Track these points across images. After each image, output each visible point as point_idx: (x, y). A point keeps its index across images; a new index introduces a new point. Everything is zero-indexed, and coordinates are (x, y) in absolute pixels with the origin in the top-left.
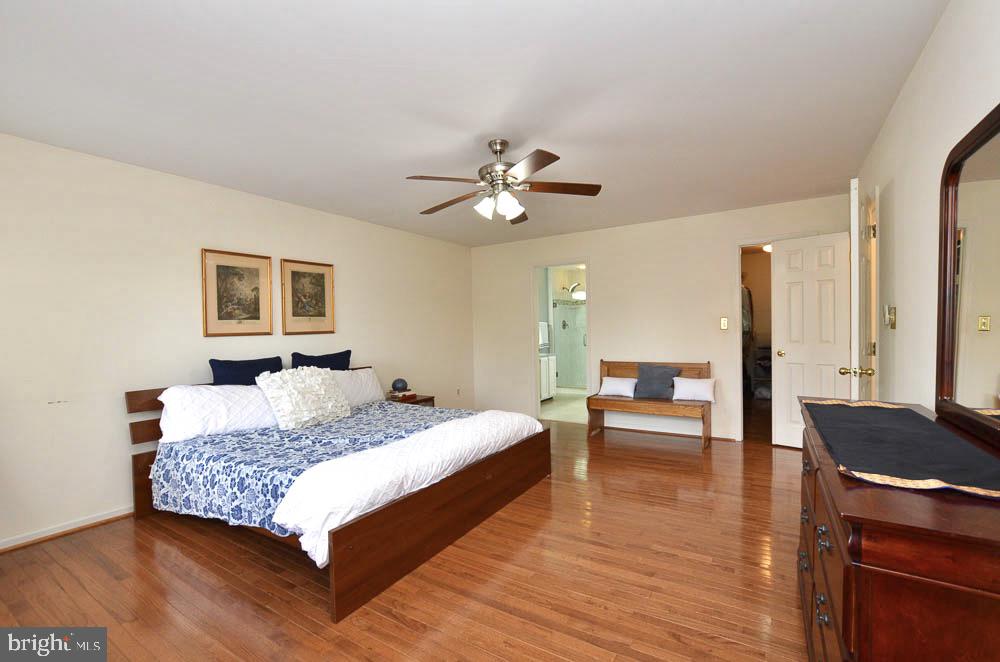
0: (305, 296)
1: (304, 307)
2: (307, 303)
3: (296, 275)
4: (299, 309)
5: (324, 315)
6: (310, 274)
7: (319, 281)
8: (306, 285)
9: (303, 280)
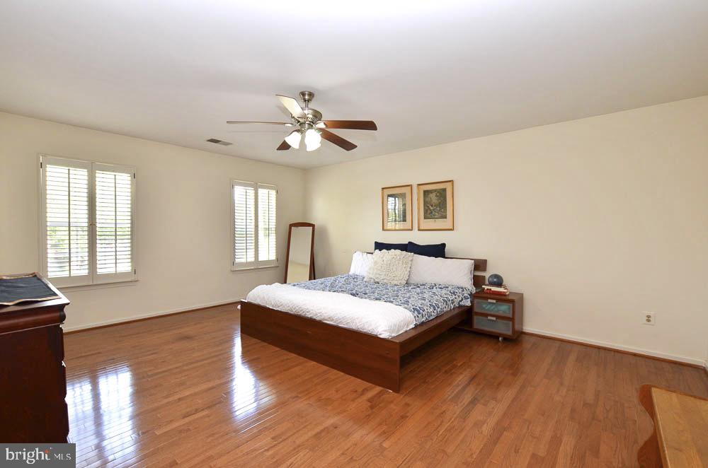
0: (432, 206)
1: (431, 213)
2: (434, 210)
3: (426, 193)
4: (428, 214)
5: (446, 218)
6: (435, 190)
7: (442, 194)
8: (433, 198)
9: (431, 195)
